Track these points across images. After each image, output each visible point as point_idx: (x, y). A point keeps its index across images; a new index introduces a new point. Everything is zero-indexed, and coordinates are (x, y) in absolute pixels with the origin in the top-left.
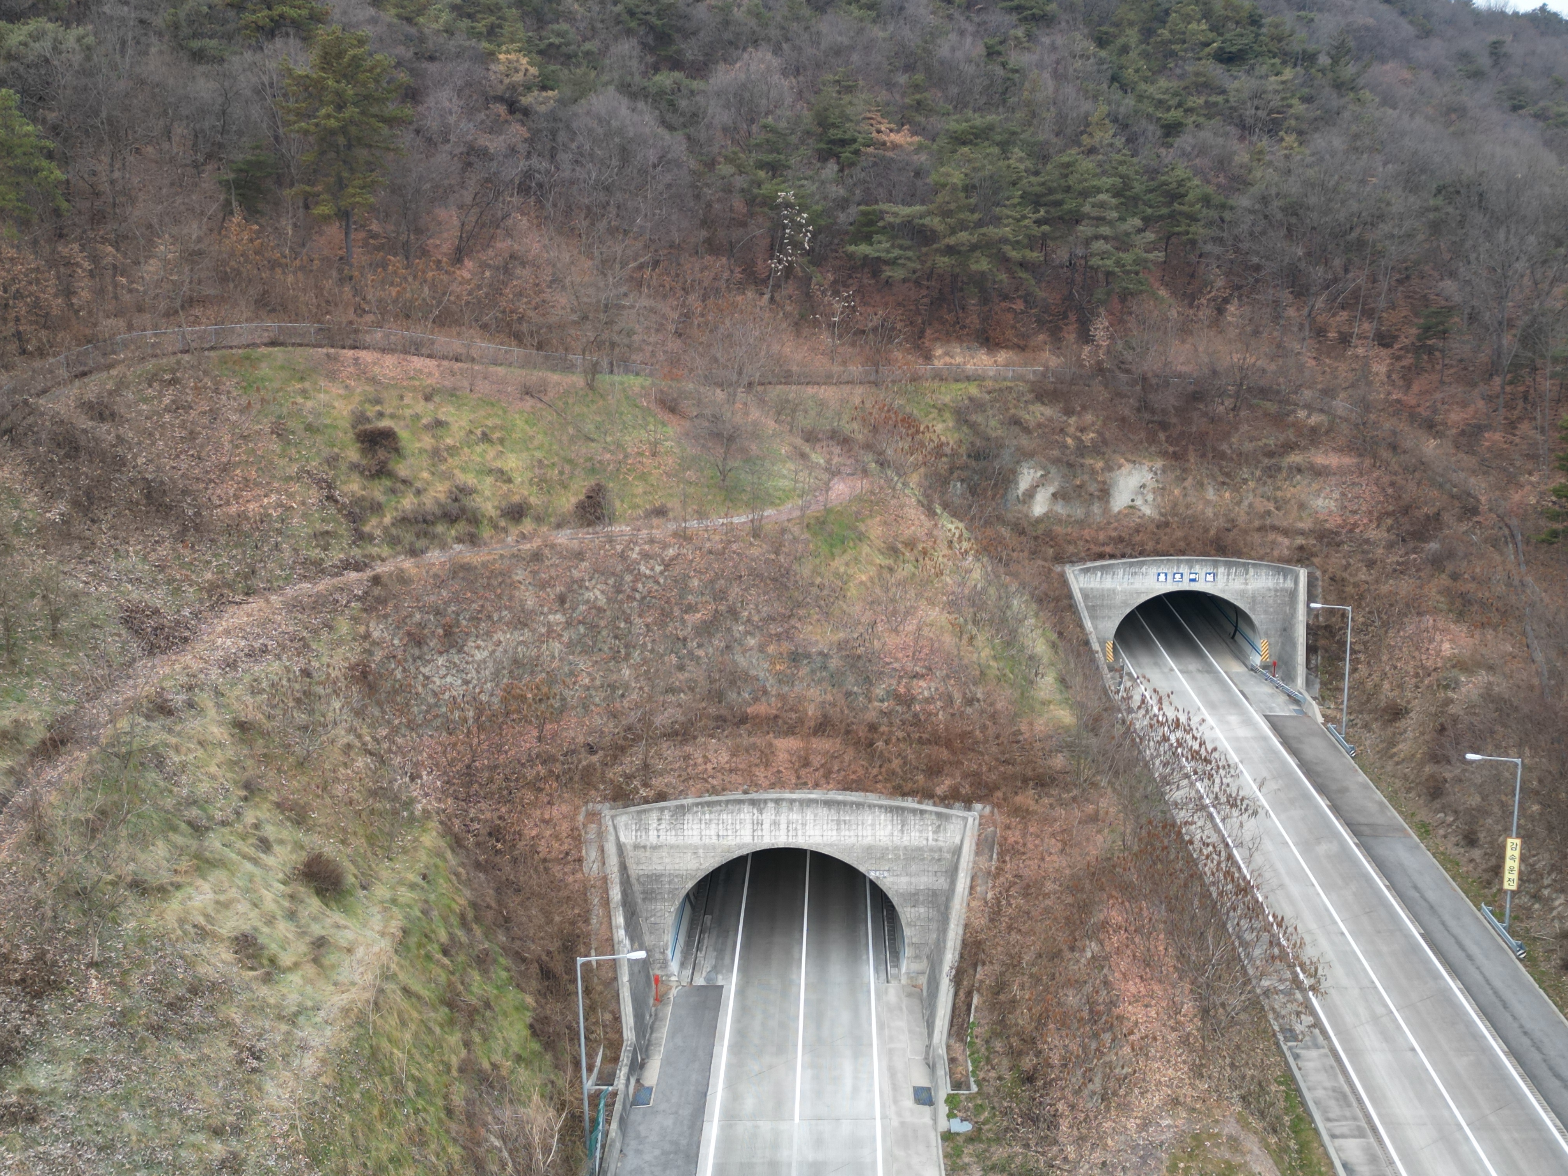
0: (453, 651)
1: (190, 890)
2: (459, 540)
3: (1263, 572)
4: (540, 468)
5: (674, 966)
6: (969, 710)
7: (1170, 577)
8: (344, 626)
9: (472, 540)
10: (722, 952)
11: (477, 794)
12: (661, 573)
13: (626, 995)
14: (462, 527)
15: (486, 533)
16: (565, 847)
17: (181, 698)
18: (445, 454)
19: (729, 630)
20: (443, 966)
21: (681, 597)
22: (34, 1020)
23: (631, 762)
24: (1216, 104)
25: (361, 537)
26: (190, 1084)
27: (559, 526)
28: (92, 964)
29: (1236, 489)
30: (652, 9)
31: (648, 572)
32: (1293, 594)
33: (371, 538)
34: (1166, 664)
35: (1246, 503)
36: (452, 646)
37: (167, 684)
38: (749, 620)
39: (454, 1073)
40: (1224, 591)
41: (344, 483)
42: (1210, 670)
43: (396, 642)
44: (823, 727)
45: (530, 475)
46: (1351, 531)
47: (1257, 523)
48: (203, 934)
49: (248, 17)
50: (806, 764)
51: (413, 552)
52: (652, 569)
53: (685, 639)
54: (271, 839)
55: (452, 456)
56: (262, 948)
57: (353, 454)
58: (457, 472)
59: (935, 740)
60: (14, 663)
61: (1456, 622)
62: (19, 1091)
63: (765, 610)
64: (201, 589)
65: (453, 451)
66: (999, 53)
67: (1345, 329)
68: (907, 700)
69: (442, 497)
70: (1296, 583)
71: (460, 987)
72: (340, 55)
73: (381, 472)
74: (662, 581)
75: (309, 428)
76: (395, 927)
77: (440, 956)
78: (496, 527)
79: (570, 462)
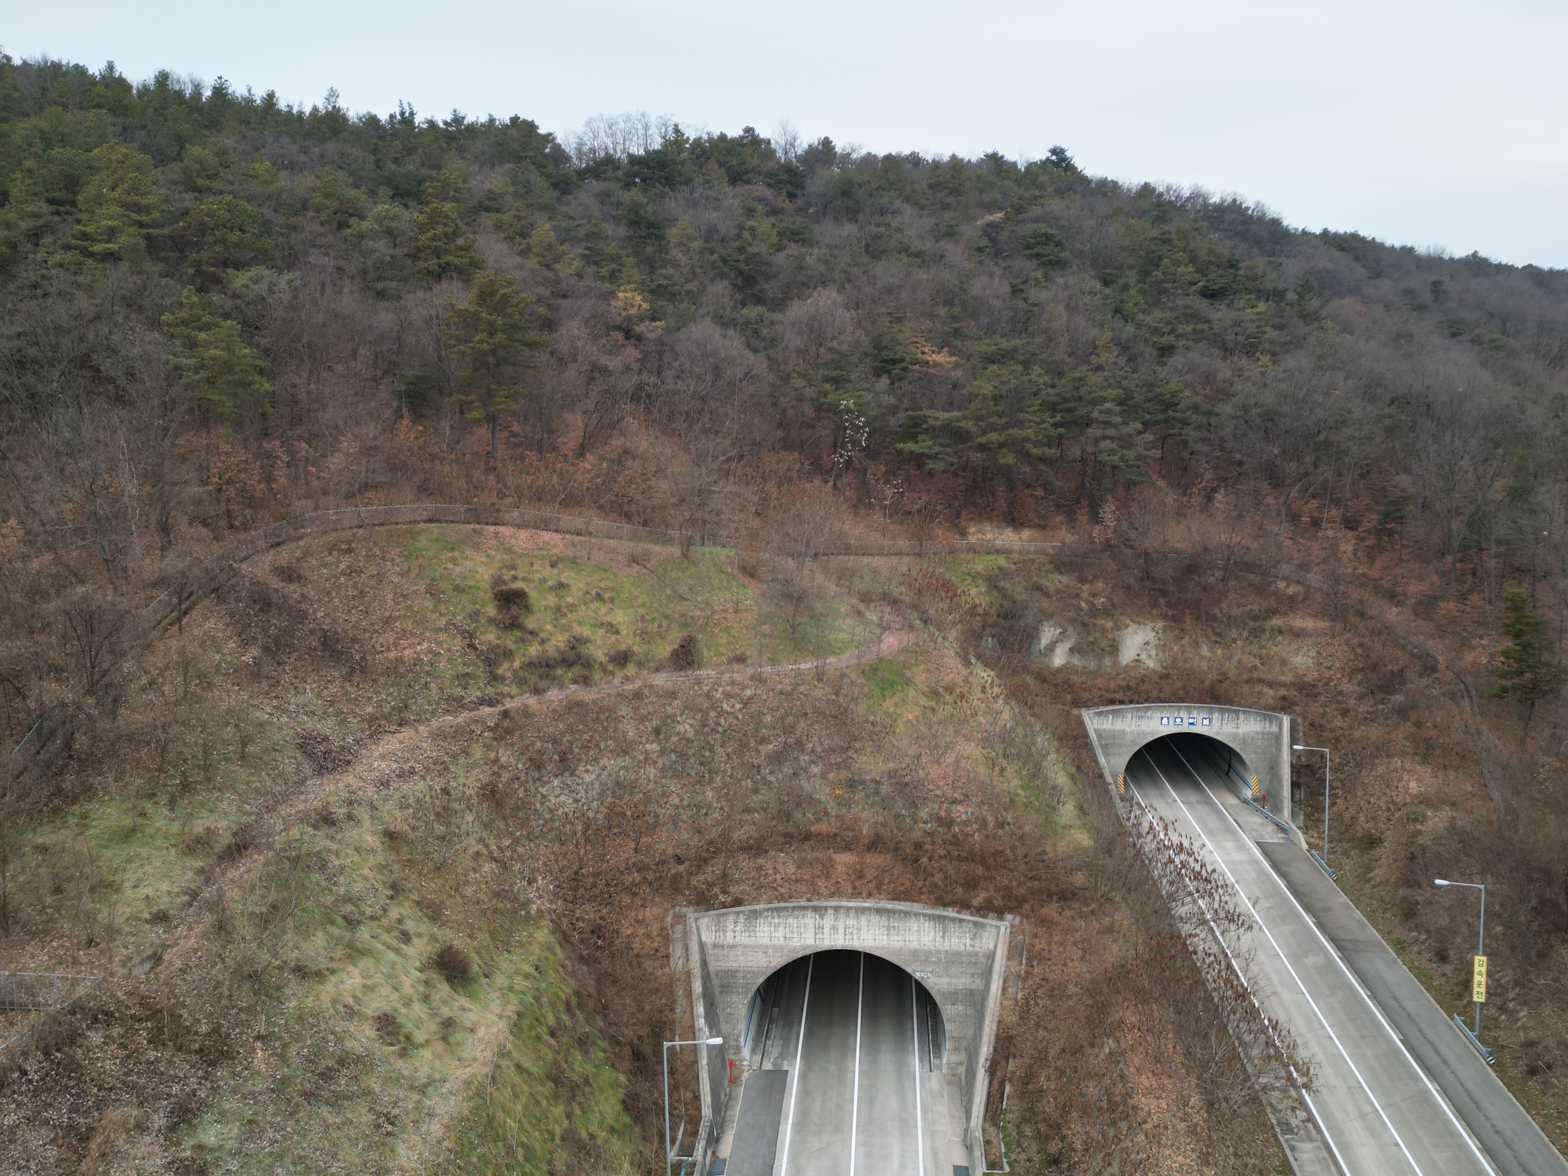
0: (567, 774)
1: (343, 975)
2: (574, 681)
4: (643, 622)
5: (746, 1052)
6: (1000, 832)
7: (1172, 721)
8: (478, 753)
9: (585, 681)
10: (788, 1041)
11: (582, 897)
12: (741, 710)
13: (704, 1076)
14: (577, 670)
15: (597, 675)
16: (656, 945)
17: (341, 812)
18: (566, 611)
19: (796, 759)
20: (550, 1047)
21: (757, 731)
22: (208, 1084)
23: (713, 871)
24: (1202, 331)
25: (494, 678)
26: (335, 1145)
27: (656, 670)
28: (259, 1037)
29: (1227, 647)
30: (741, 258)
31: (729, 709)
32: (1278, 737)
33: (503, 679)
34: (1170, 796)
35: (1235, 659)
36: (565, 770)
37: (332, 799)
38: (813, 751)
39: (558, 1141)
40: (1219, 734)
41: (482, 633)
42: (1208, 802)
43: (520, 766)
44: (875, 844)
45: (634, 627)
46: (1327, 684)
47: (1245, 676)
48: (351, 1013)
49: (422, 264)
50: (861, 876)
51: (537, 691)
52: (733, 707)
53: (759, 767)
54: (411, 932)
55: (571, 612)
56: (400, 1027)
57: (492, 611)
58: (574, 625)
59: (972, 857)
60: (209, 780)
61: (1422, 764)
62: (193, 1147)
63: (827, 743)
64: (363, 721)
65: (572, 608)
66: (1022, 291)
67: (1316, 514)
68: (948, 823)
69: (562, 646)
70: (1281, 727)
71: (565, 1066)
72: (493, 293)
73: (513, 624)
74: (741, 717)
75: (457, 589)
76: (511, 1010)
77: (547, 1037)
78: (605, 670)
79: (667, 617)
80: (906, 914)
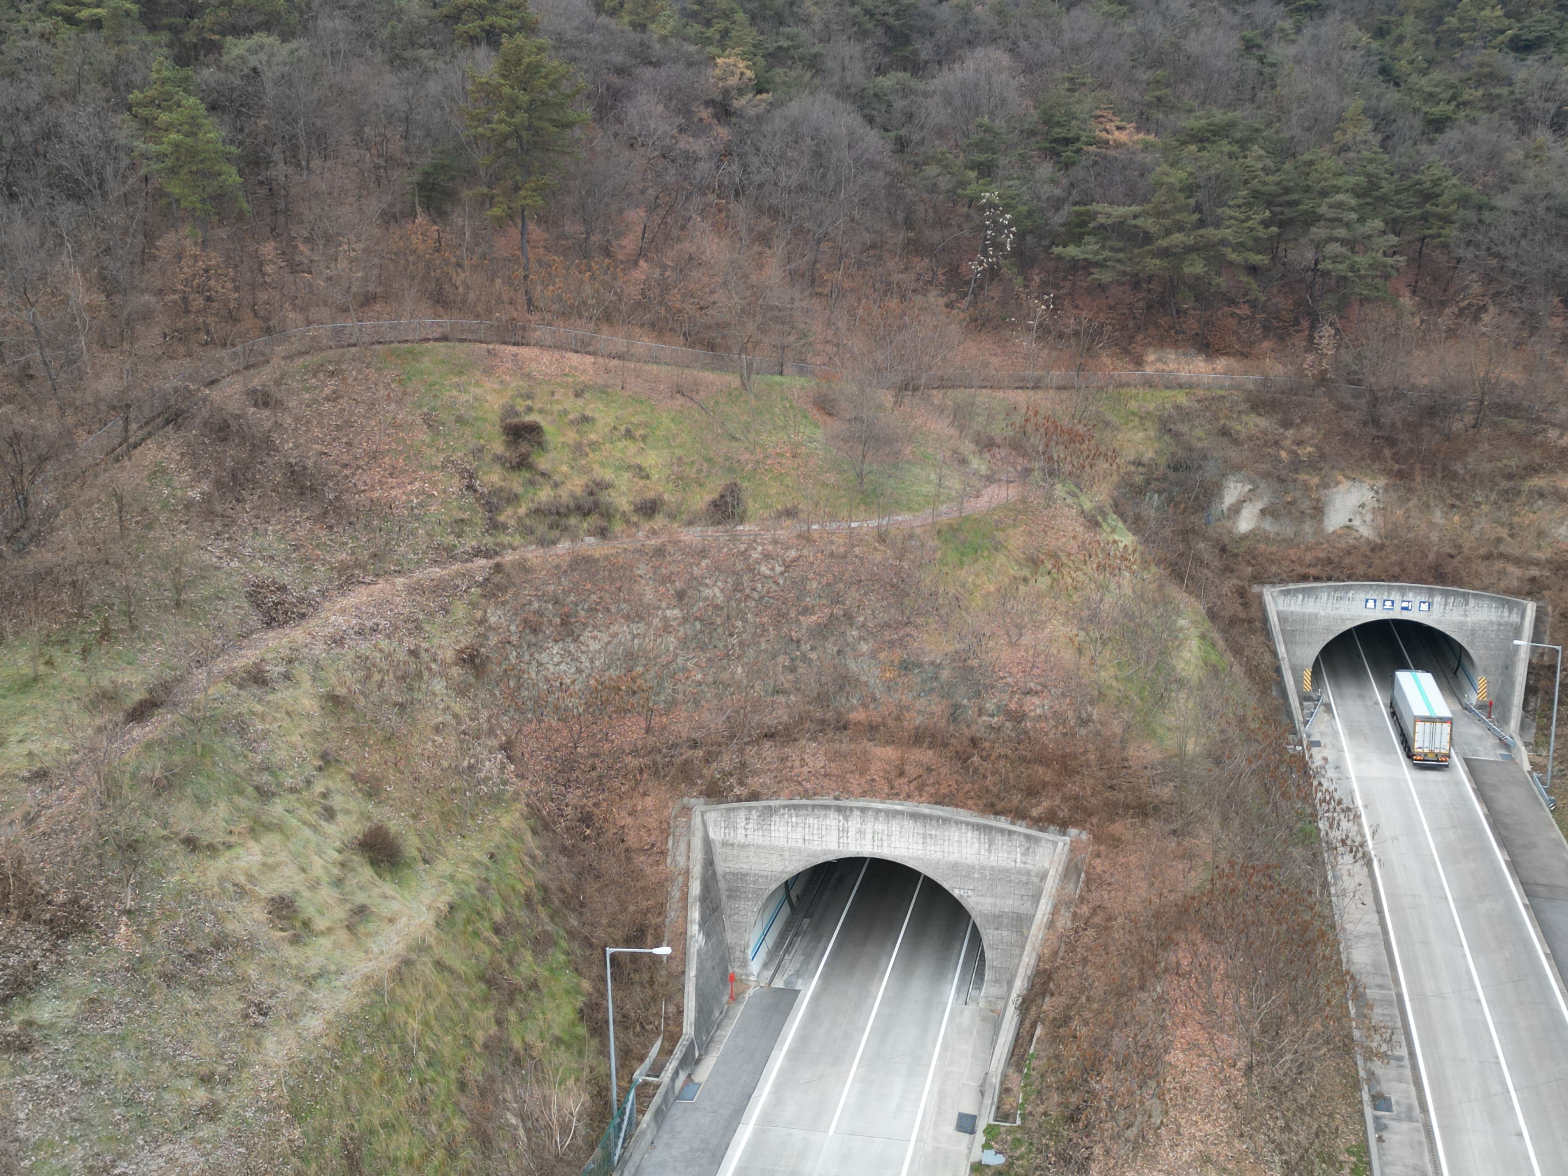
0: (569, 640)
2: (590, 533)
3: (1486, 604)
4: (679, 466)
5: (755, 966)
6: (1083, 731)
7: (1379, 604)
8: (460, 610)
9: (603, 533)
11: (577, 780)
12: (782, 574)
14: (594, 520)
15: (618, 527)
16: (652, 838)
17: (277, 671)
18: (587, 449)
19: (843, 633)
20: (490, 944)
21: (799, 598)
23: (731, 759)
25: (495, 526)
27: (690, 523)
31: (768, 572)
32: (1518, 630)
33: (505, 527)
36: (568, 636)
37: (270, 656)
38: (863, 626)
39: (477, 1048)
40: (1440, 622)
41: (484, 474)
43: (513, 628)
44: (922, 738)
45: (668, 472)
51: (543, 543)
52: (773, 569)
53: (798, 641)
54: (338, 808)
55: (594, 451)
56: (297, 911)
57: (498, 447)
58: (595, 466)
63: (882, 617)
64: (332, 569)
65: (594, 446)
68: (1018, 717)
69: (578, 491)
71: (506, 966)
72: (519, 62)
73: (522, 464)
74: (781, 582)
75: (460, 420)
76: (442, 902)
77: (489, 934)
78: (628, 522)
79: (709, 460)
80: (946, 821)
